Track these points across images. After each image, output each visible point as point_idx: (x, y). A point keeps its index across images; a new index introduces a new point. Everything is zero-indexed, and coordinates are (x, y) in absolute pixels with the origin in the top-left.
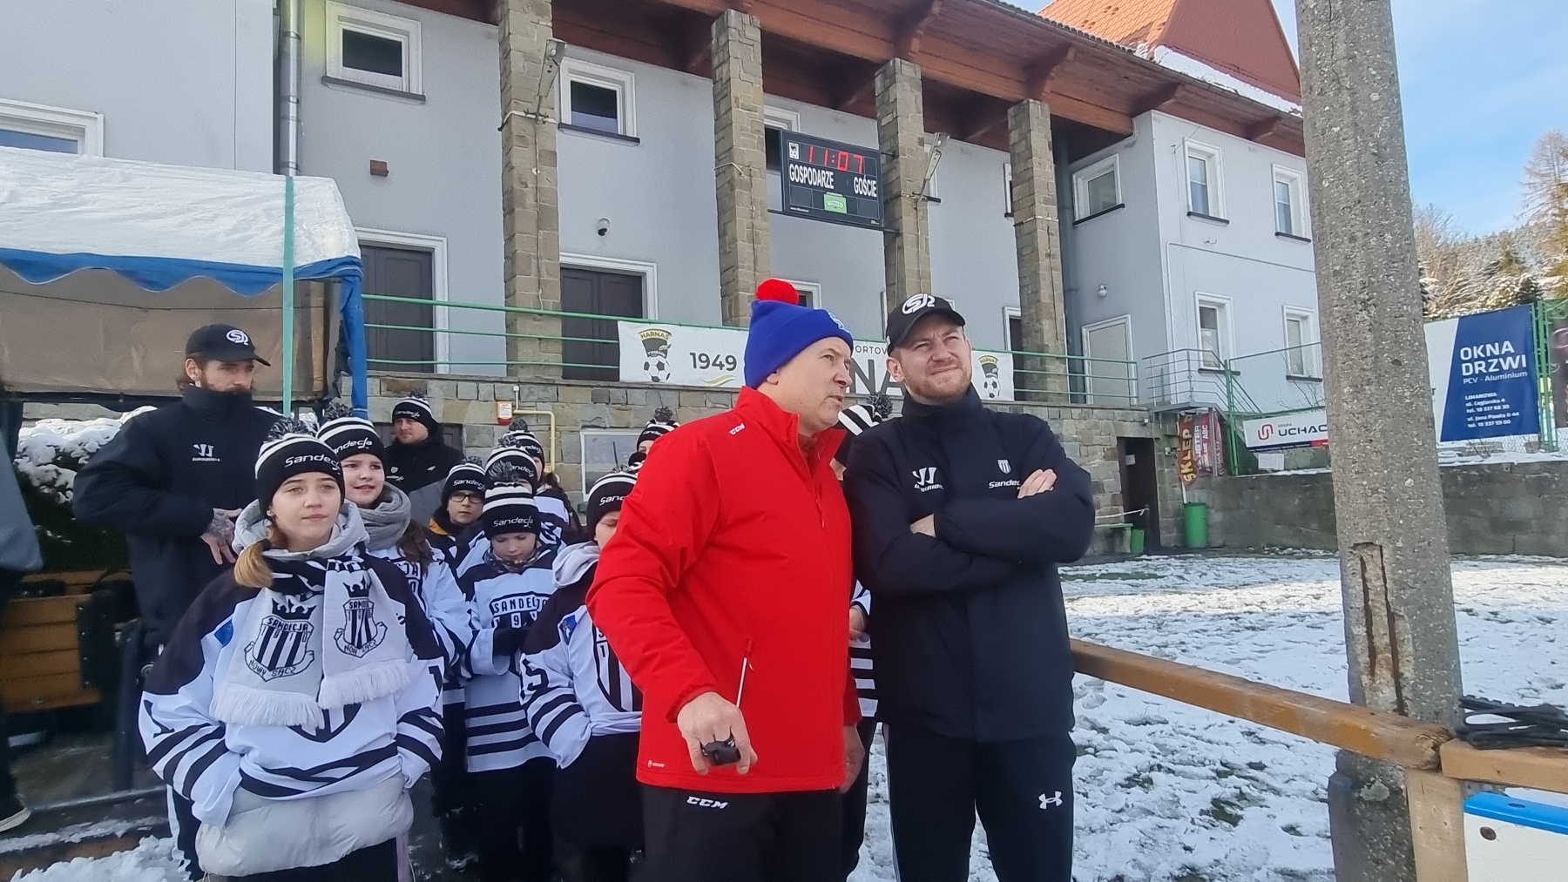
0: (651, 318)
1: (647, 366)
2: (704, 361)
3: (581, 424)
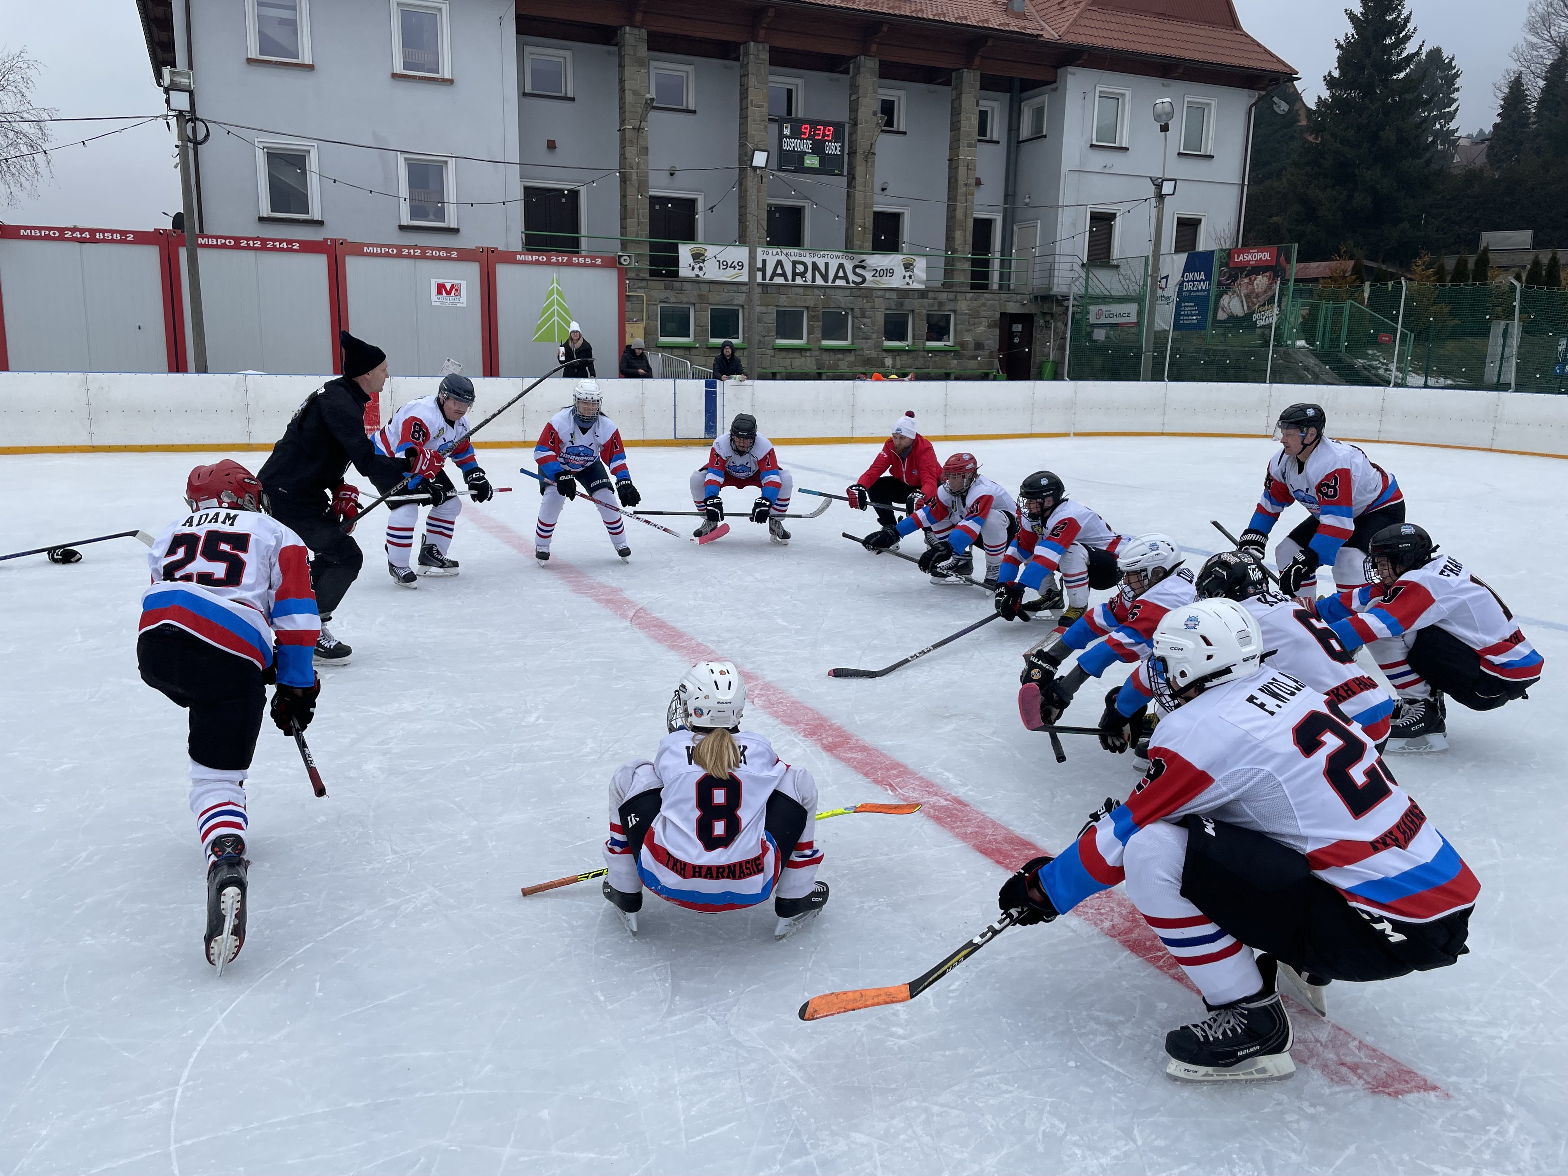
0: (698, 241)
1: (693, 269)
2: (724, 265)
3: (658, 301)
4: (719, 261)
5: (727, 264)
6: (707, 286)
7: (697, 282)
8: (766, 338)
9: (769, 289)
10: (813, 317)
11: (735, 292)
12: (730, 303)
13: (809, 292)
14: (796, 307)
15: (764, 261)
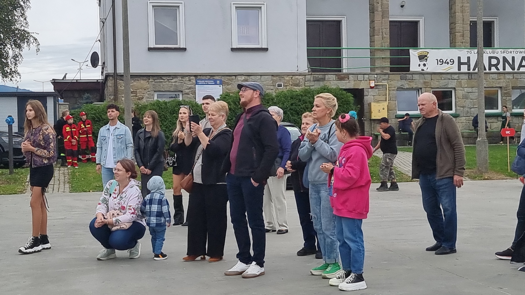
0: (421, 47)
1: (419, 65)
2: (441, 62)
3: (396, 87)
4: (437, 60)
5: (443, 61)
6: (429, 76)
7: (422, 73)
8: (472, 109)
9: (473, 76)
10: (505, 93)
11: (449, 79)
12: (446, 87)
13: (502, 76)
14: (493, 87)
15: (469, 58)
